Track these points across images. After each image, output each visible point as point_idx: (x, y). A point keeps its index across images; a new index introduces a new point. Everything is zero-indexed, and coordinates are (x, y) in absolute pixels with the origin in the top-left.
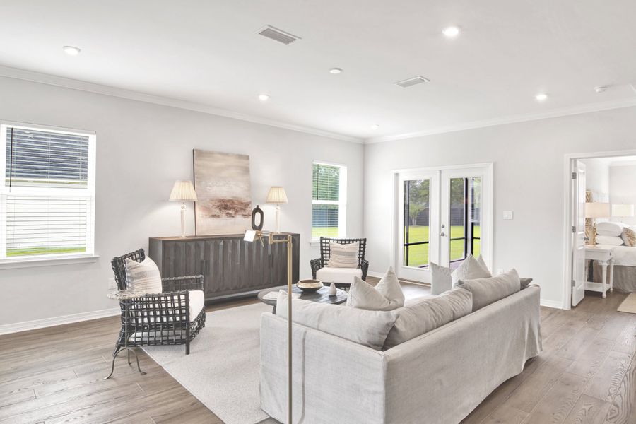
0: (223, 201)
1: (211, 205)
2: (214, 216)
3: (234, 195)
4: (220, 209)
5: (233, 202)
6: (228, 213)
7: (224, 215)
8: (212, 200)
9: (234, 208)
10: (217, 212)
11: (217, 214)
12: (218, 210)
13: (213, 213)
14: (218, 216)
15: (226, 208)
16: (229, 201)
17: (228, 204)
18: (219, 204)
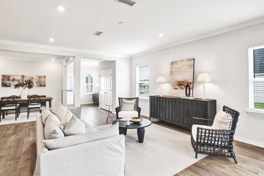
0: (180, 82)
1: (175, 84)
2: (175, 89)
3: (185, 79)
4: (178, 86)
5: (184, 82)
6: (181, 87)
7: (179, 88)
8: (175, 82)
9: (184, 85)
10: (177, 87)
11: (177, 88)
12: (177, 86)
13: (175, 87)
14: (177, 89)
15: (181, 85)
16: (182, 82)
17: (182, 83)
18: (178, 83)
